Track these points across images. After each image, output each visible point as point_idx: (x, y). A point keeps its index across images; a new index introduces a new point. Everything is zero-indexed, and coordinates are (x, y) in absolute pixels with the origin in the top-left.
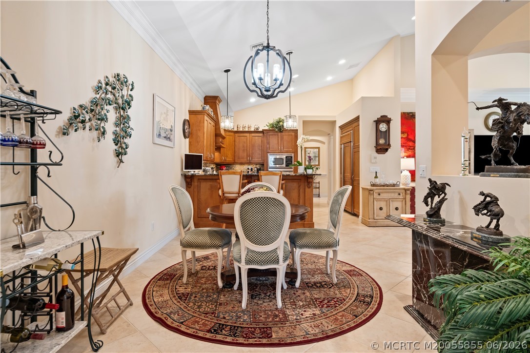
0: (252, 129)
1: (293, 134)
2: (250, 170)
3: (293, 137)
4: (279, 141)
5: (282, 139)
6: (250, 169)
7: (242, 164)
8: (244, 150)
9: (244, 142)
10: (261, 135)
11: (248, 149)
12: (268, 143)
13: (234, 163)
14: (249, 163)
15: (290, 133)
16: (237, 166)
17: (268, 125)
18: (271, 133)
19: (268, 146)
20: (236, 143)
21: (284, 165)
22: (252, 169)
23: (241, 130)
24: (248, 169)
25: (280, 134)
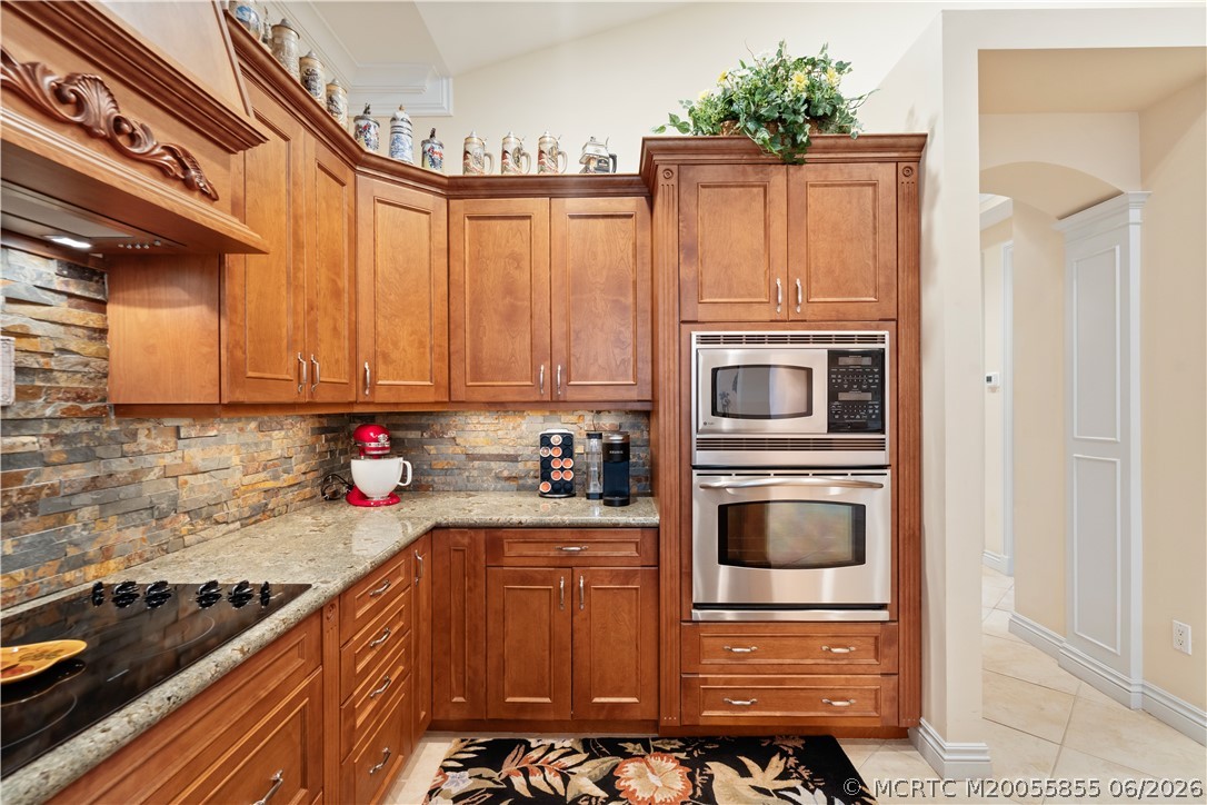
0: (571, 167)
1: (885, 174)
2: (557, 453)
3: (888, 199)
4: (778, 226)
5: (796, 212)
6: (556, 440)
7: (498, 406)
8: (510, 317)
9: (515, 259)
10: (629, 204)
11: (542, 308)
12: (688, 250)
13: (453, 404)
14: (553, 403)
15: (860, 171)
16: (474, 419)
17: (684, 117)
18: (709, 174)
19: (687, 272)
20: (456, 267)
21: (817, 424)
22: (568, 444)
23: (493, 169)
24: (545, 441)
25: (778, 177)
